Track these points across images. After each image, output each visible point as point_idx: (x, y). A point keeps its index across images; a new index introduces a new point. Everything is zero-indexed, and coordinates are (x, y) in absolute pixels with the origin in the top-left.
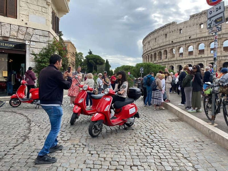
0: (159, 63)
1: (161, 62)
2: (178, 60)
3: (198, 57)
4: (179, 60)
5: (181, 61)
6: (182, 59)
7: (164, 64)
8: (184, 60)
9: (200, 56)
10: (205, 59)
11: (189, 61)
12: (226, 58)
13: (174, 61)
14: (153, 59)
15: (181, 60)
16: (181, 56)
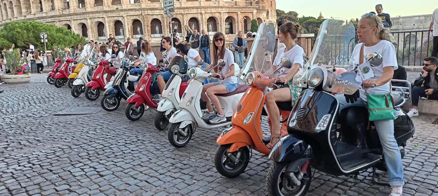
0: (39, 18)
1: (42, 18)
2: (77, 14)
3: (112, 9)
4: (80, 14)
5: (82, 16)
6: (84, 11)
7: (50, 20)
8: (89, 13)
9: (115, 7)
10: (124, 13)
11: (98, 15)
12: (153, 11)
13: (70, 15)
14: (24, 10)
15: (84, 13)
16: (81, 7)
